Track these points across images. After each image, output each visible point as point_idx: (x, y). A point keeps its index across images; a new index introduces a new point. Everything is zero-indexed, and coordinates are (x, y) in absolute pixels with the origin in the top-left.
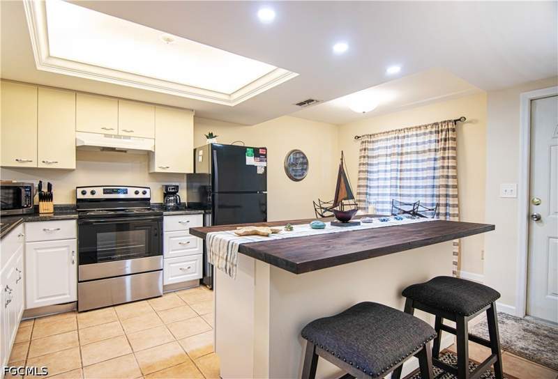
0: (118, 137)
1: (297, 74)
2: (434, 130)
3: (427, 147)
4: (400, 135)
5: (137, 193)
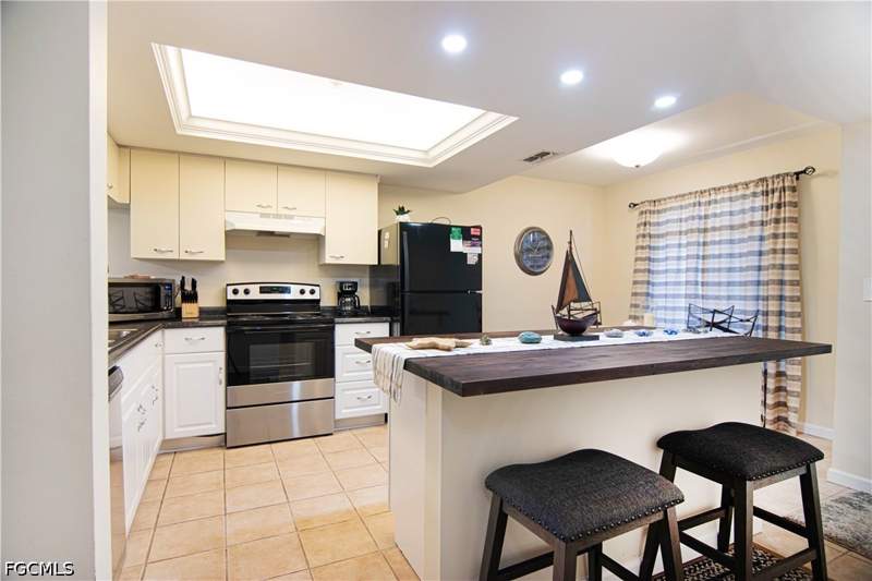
0: (278, 216)
1: (516, 118)
2: (760, 189)
3: (748, 218)
4: (703, 200)
5: (302, 292)
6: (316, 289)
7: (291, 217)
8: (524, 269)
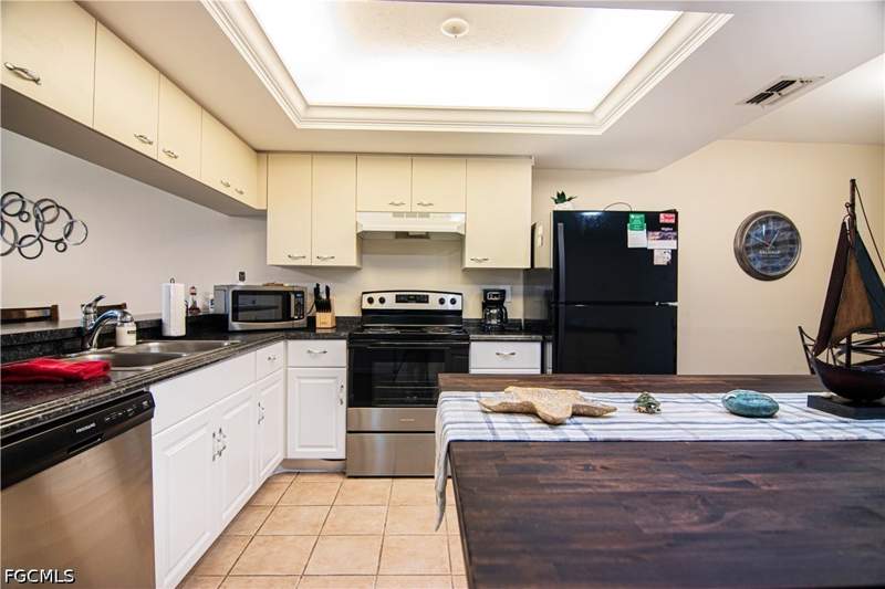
0: (411, 214)
5: (442, 301)
6: (458, 298)
7: (426, 215)
8: (750, 271)
